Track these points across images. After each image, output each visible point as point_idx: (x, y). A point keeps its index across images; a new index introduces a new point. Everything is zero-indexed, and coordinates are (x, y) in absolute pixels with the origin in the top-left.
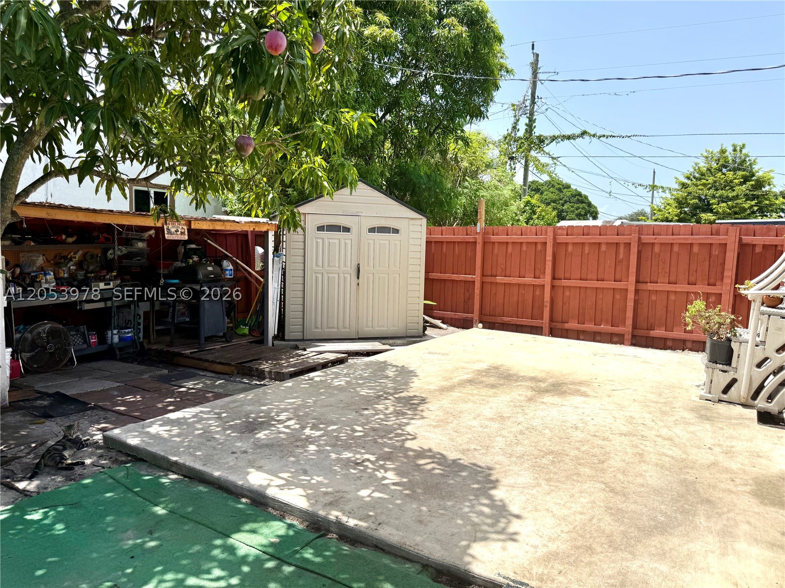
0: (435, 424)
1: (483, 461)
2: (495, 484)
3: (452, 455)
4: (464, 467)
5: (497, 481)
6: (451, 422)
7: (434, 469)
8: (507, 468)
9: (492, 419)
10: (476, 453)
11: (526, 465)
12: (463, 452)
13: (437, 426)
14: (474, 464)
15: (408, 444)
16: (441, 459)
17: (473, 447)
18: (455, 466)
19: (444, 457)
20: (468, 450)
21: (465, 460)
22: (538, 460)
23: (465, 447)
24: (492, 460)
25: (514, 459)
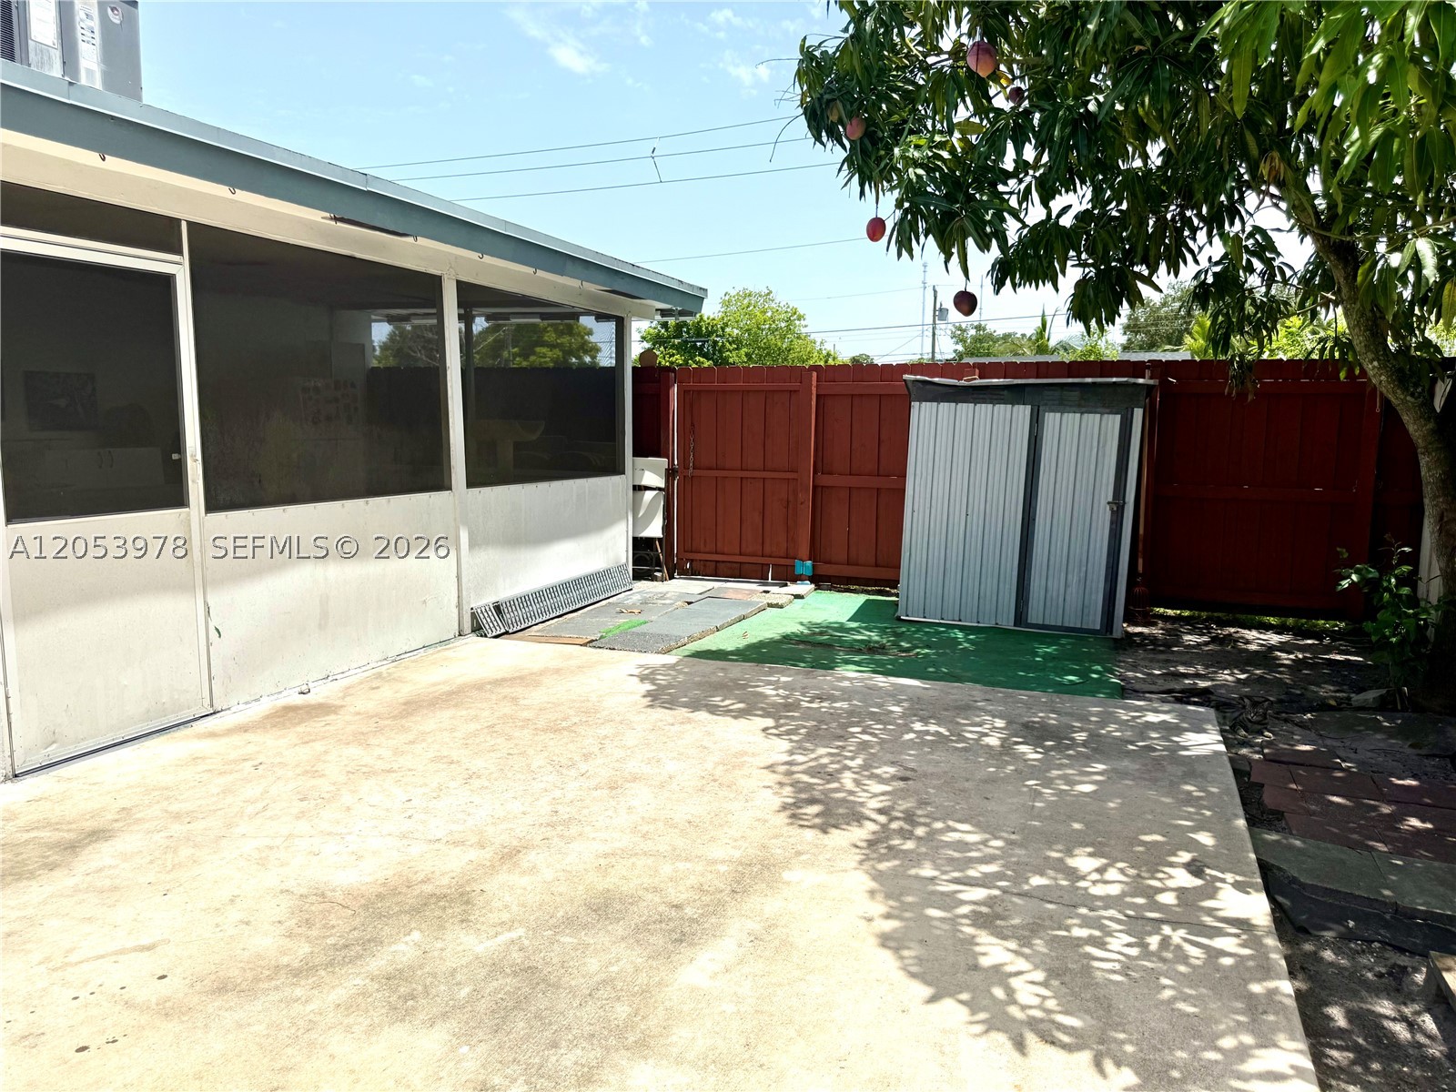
0: (746, 758)
1: (660, 714)
2: (648, 694)
3: (702, 715)
4: (685, 705)
5: (644, 696)
6: (717, 764)
7: (722, 701)
8: (630, 710)
9: (635, 779)
10: (671, 722)
11: (606, 713)
12: (689, 721)
13: (742, 755)
14: (671, 709)
15: (770, 722)
16: (713, 710)
17: (677, 727)
18: (695, 706)
19: (712, 713)
20: (682, 723)
21: (683, 712)
22: (584, 720)
23: (688, 727)
24: (650, 715)
25: (618, 719)
